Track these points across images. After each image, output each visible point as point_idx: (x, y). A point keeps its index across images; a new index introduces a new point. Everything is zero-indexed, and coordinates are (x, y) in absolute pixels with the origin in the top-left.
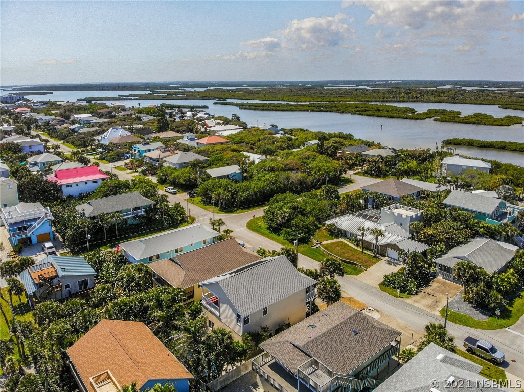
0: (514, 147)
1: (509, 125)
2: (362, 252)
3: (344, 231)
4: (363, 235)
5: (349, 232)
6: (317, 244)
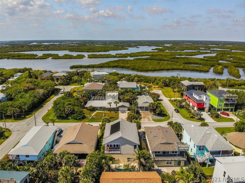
0: (97, 66)
1: (83, 58)
2: (110, 112)
3: (96, 107)
4: (110, 105)
5: (99, 107)
6: (91, 116)
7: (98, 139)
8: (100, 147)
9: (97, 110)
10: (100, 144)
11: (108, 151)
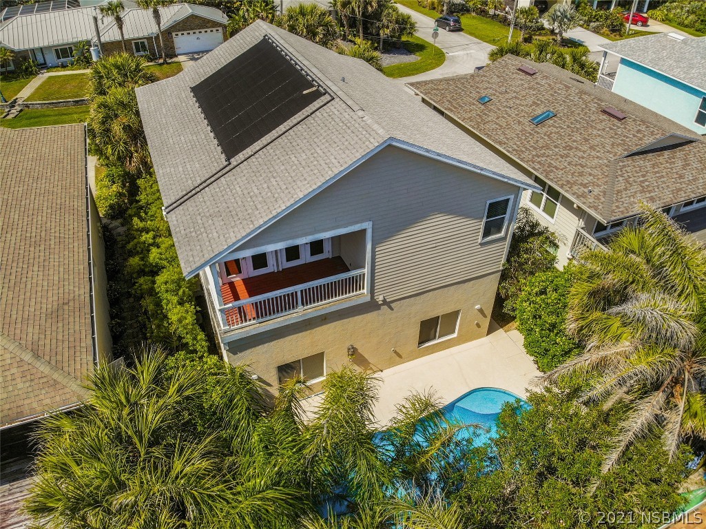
3: (33, 50)
4: (119, 20)
5: (49, 48)
6: (12, 106)
7: (105, 228)
8: (152, 292)
9: (44, 66)
10: (135, 261)
11: (251, 312)
